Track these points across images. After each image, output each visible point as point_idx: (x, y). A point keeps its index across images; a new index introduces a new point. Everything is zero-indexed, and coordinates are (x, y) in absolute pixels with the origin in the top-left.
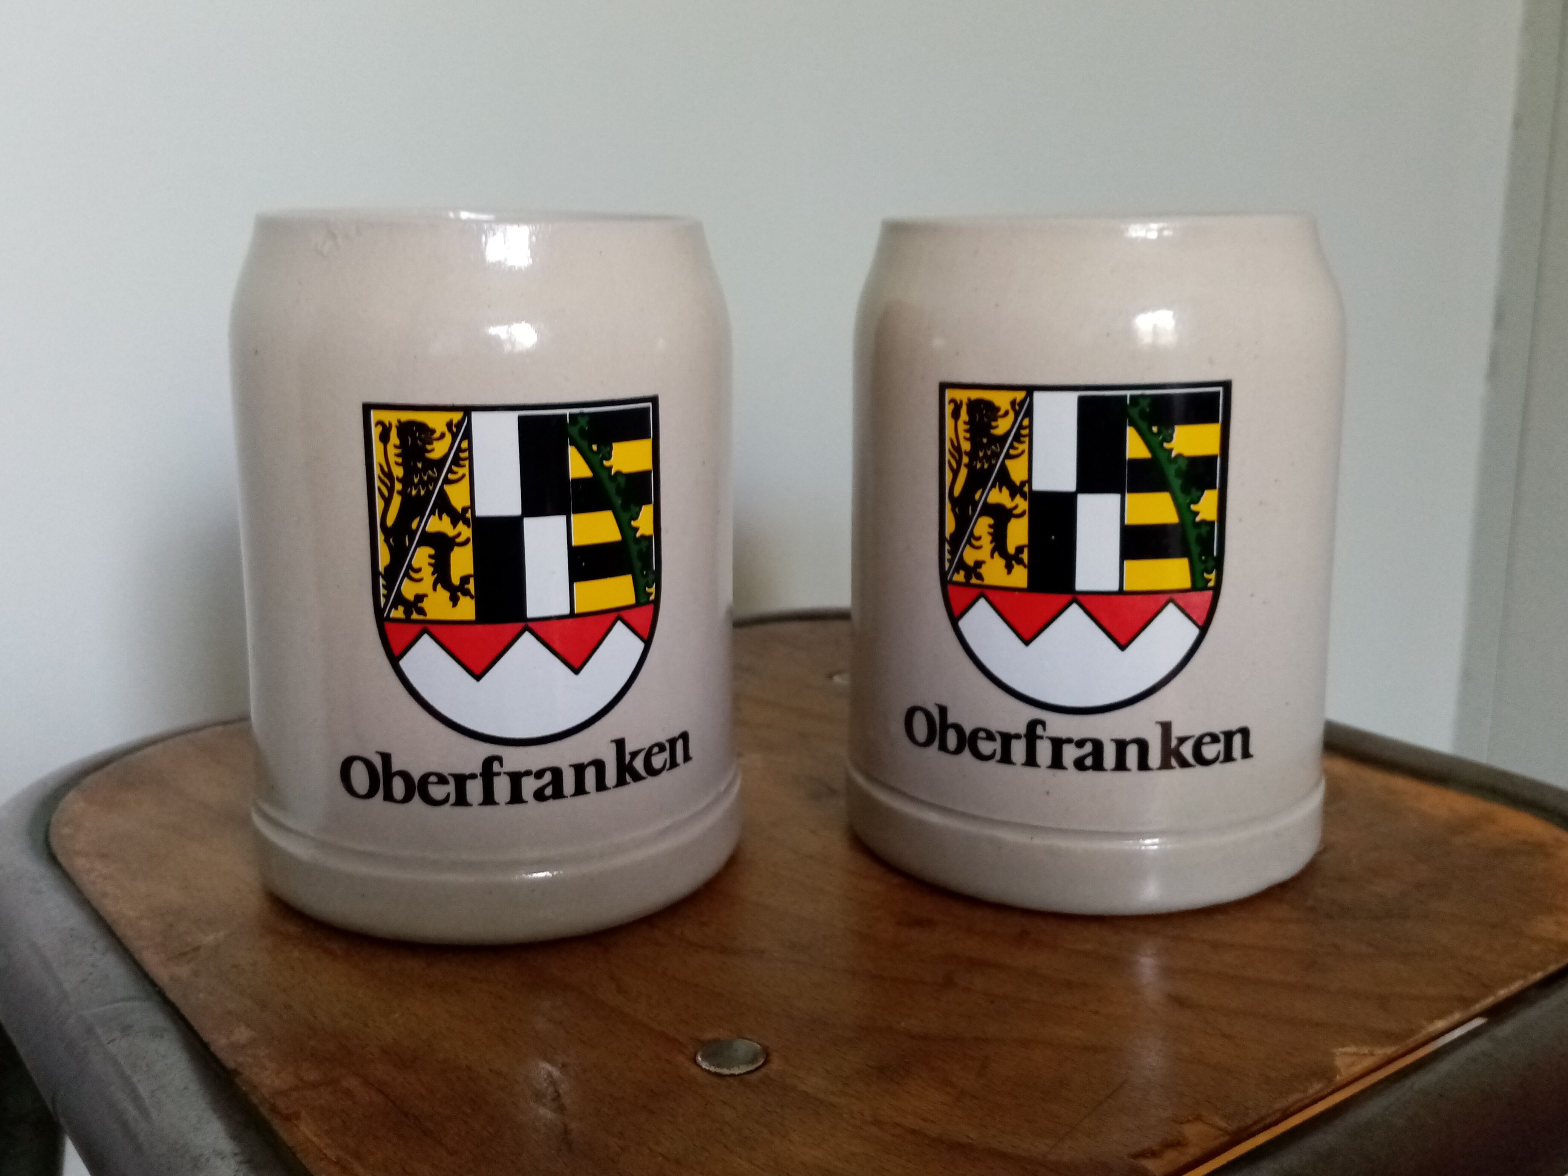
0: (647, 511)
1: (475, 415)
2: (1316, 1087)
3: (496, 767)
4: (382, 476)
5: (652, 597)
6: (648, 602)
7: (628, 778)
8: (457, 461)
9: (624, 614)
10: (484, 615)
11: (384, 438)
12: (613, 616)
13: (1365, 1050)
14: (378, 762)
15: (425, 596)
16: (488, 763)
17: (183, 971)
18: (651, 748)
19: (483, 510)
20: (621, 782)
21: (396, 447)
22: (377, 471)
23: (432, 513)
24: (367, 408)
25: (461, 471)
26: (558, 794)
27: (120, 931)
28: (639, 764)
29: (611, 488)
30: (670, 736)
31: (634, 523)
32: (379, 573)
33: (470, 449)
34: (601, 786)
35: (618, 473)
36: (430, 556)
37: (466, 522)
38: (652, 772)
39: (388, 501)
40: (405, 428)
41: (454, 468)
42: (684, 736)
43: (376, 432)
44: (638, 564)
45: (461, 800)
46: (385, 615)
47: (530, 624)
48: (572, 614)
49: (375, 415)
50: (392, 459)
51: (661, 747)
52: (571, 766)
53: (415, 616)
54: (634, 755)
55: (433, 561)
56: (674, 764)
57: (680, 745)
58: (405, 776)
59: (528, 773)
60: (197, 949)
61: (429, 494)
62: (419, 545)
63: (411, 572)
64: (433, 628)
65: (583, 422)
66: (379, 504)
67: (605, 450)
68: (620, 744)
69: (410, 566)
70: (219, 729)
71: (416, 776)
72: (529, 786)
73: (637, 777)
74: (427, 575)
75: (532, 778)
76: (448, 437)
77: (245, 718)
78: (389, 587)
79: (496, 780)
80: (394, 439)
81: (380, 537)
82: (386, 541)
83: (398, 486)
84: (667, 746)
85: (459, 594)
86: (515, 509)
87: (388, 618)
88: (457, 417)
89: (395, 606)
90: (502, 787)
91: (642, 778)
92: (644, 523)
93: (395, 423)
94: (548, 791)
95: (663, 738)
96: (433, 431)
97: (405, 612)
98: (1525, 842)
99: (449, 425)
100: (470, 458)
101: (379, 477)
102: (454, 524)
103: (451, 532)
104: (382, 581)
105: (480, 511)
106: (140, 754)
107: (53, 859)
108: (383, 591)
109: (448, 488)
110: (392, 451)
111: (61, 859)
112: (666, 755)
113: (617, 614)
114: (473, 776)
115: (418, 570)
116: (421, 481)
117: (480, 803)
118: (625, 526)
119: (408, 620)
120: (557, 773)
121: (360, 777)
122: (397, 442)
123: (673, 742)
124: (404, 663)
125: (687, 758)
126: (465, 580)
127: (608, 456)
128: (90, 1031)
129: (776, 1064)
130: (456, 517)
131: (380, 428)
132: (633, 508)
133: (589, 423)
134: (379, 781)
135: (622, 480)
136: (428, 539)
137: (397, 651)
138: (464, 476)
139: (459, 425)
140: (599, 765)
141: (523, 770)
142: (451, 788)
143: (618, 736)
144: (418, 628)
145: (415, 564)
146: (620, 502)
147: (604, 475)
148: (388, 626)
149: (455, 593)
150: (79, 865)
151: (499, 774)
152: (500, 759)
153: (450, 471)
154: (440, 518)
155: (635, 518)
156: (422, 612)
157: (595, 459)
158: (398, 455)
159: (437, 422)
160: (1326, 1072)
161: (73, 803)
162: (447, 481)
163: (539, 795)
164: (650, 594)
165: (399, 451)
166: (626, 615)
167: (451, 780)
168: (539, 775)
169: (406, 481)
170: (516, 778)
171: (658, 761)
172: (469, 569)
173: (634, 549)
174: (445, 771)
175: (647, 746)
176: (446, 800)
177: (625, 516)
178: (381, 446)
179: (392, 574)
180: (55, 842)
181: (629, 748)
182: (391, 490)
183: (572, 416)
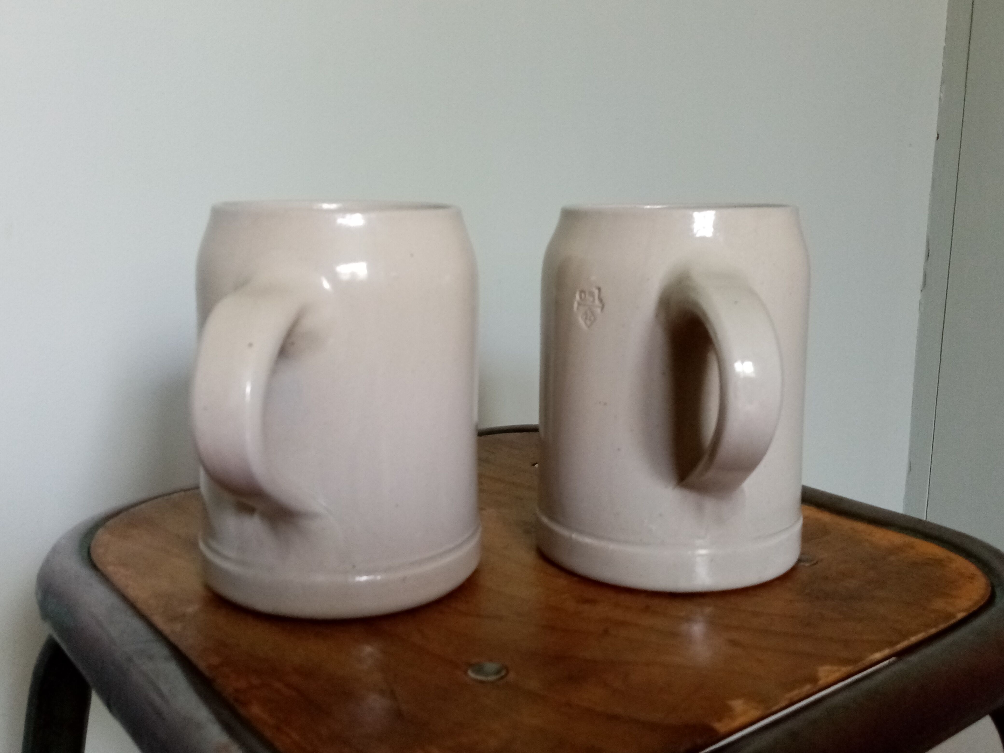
2: (808, 688)
13: (835, 668)
17: (178, 627)
27: (139, 605)
60: (184, 615)
70: (182, 493)
77: (197, 488)
98: (930, 559)
106: (137, 508)
107: (94, 566)
111: (99, 566)
128: (130, 660)
129: (512, 676)
150: (110, 569)
160: (814, 679)
161: (102, 536)
180: (94, 557)
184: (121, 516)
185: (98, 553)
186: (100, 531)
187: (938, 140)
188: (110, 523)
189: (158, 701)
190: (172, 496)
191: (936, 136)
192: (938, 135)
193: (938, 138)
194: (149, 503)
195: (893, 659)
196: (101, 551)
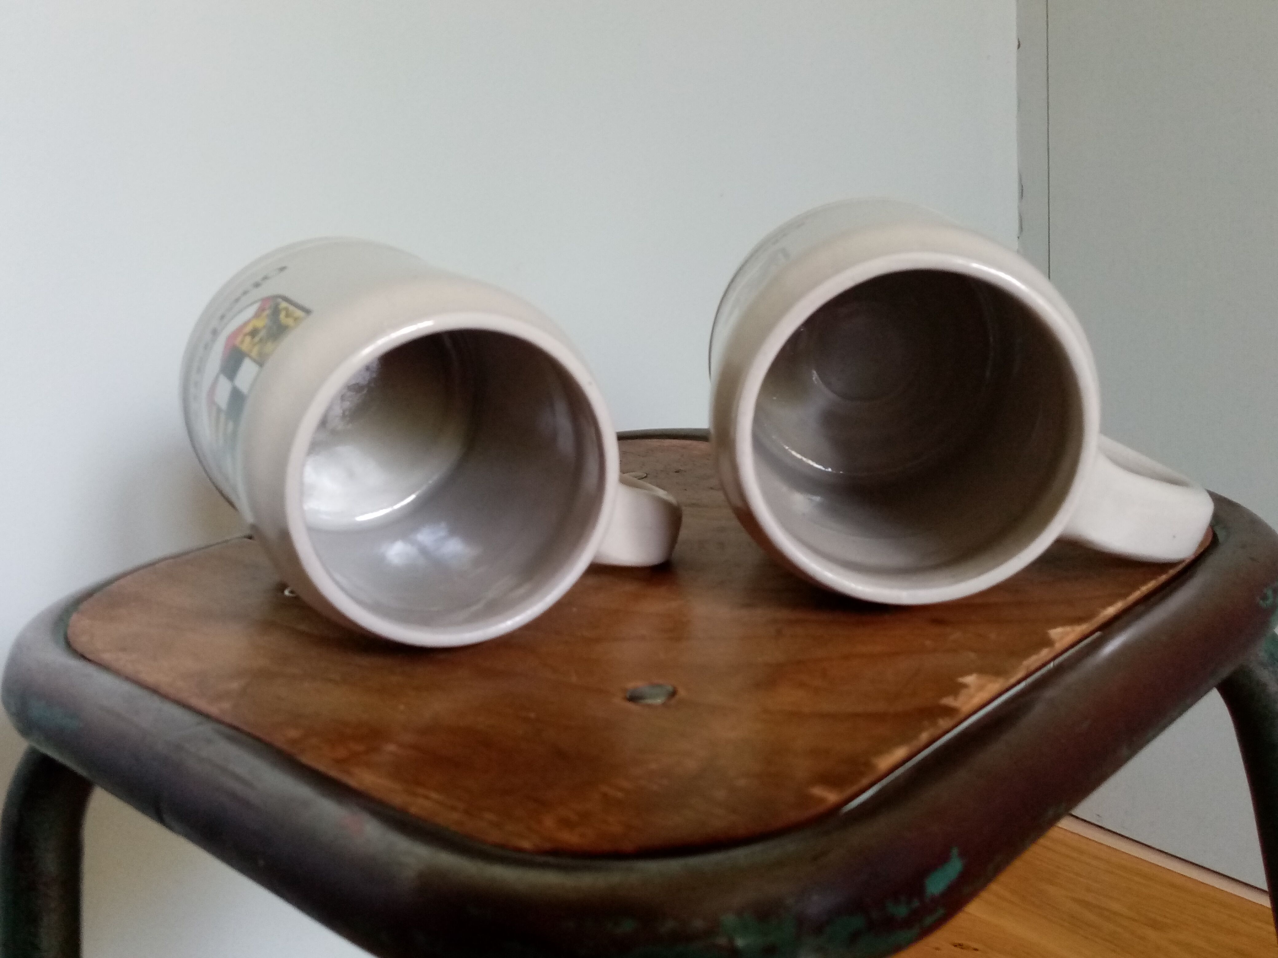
13: (1068, 629)
17: (225, 706)
60: (228, 693)
128: (179, 748)
160: (1048, 643)
161: (80, 622)
180: (77, 645)
184: (96, 596)
185: (82, 642)
186: (74, 617)
187: (1020, 48)
188: (84, 606)
189: (238, 788)
190: (157, 566)
191: (1017, 44)
192: (1019, 42)
193: (1019, 46)
194: (129, 577)
195: (1098, 634)
196: (84, 639)
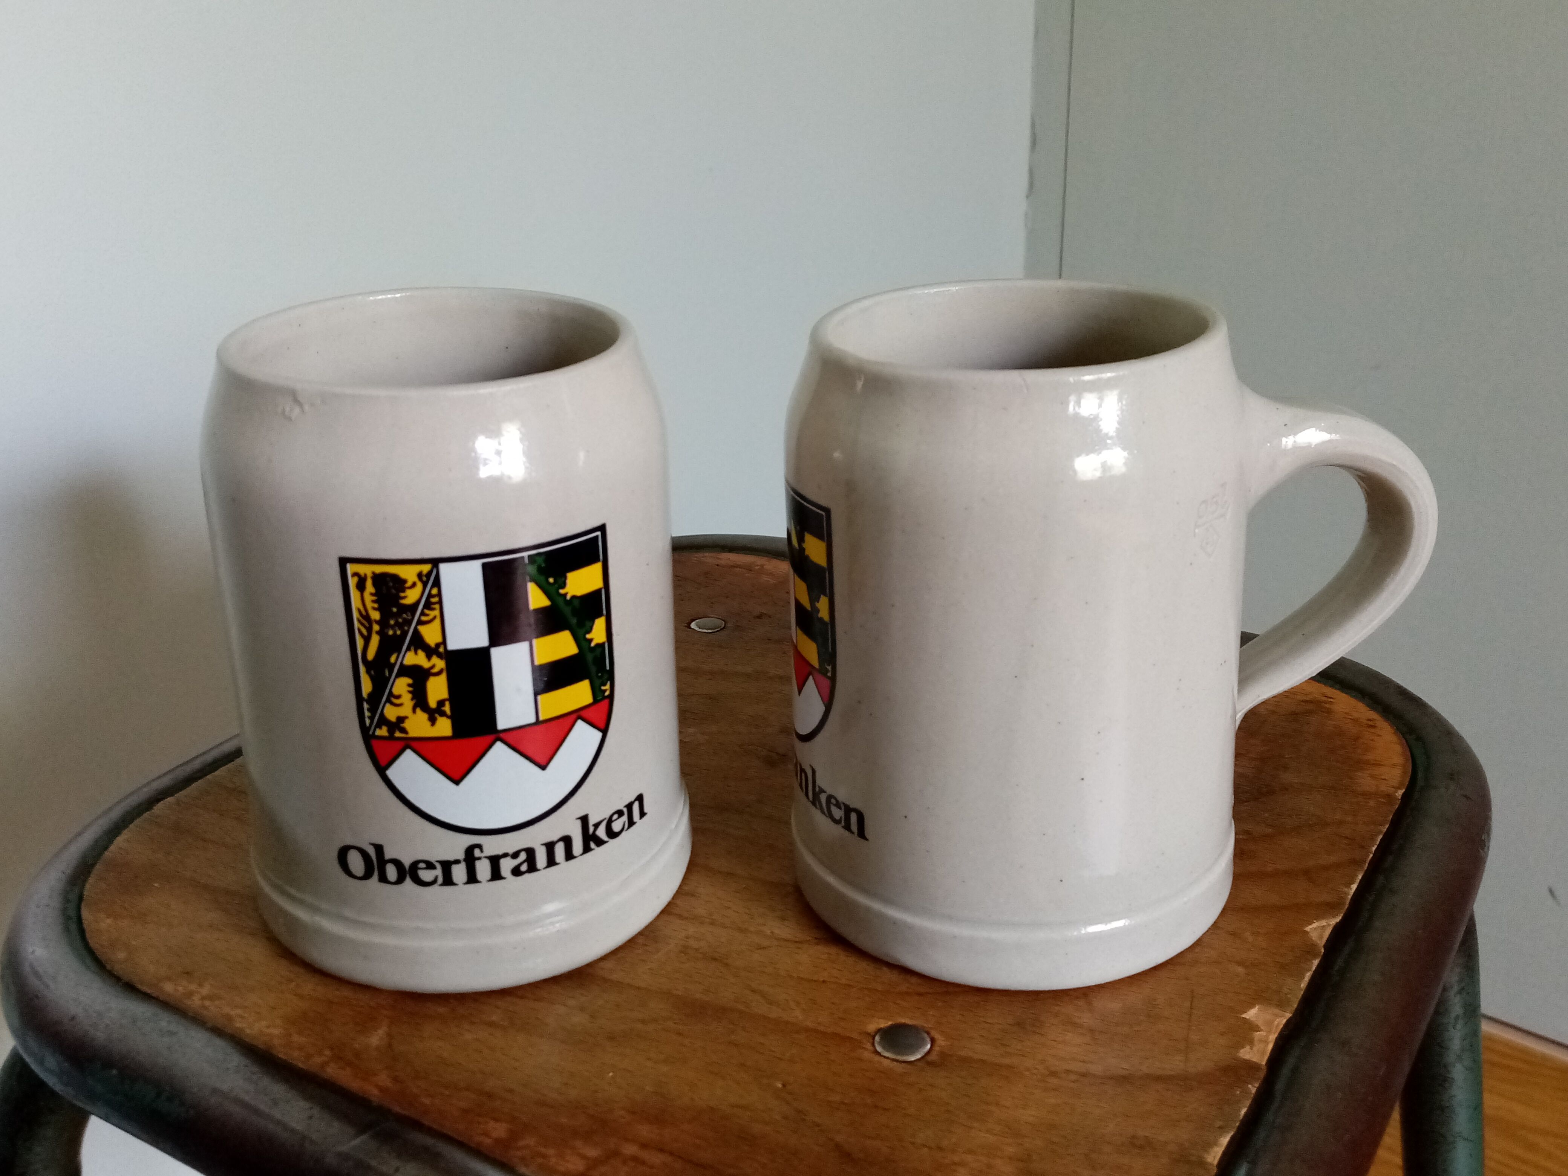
0: (600, 624)
1: (443, 567)
3: (477, 853)
4: (361, 618)
5: (607, 693)
6: (605, 698)
7: (592, 845)
8: (428, 605)
9: (583, 713)
10: (459, 731)
11: (361, 586)
12: (574, 716)
14: (372, 852)
15: (406, 718)
16: (470, 851)
18: (612, 816)
19: (453, 645)
20: (587, 849)
21: (372, 594)
22: (355, 614)
23: (408, 649)
24: (343, 562)
25: (432, 614)
26: (532, 868)
28: (601, 832)
29: (567, 610)
30: (627, 803)
31: (588, 636)
32: (363, 699)
33: (439, 595)
34: (569, 856)
35: (574, 597)
36: (409, 685)
37: (440, 656)
38: (612, 834)
39: (367, 640)
40: (379, 579)
41: (427, 611)
42: (640, 798)
43: (352, 582)
44: (593, 669)
45: (448, 881)
46: (371, 733)
47: (501, 735)
48: (538, 722)
49: (351, 568)
50: (369, 605)
51: (620, 813)
52: (542, 845)
53: (398, 734)
54: (597, 826)
55: (411, 689)
56: (631, 823)
57: (636, 807)
58: (397, 863)
59: (505, 855)
61: (405, 634)
62: (398, 676)
63: (392, 699)
64: (415, 744)
65: (540, 560)
66: (360, 643)
67: (560, 581)
68: (584, 820)
69: (391, 694)
71: (407, 863)
72: (507, 865)
73: (600, 842)
74: (407, 700)
75: (508, 859)
76: (420, 586)
78: (373, 710)
79: (478, 863)
80: (370, 588)
81: (362, 669)
82: (368, 672)
83: (376, 627)
84: (625, 810)
85: (437, 715)
86: (482, 640)
87: (374, 736)
88: (426, 568)
89: (379, 726)
90: (483, 869)
91: (606, 842)
92: (597, 634)
93: (369, 575)
94: (524, 868)
95: (621, 806)
96: (405, 581)
97: (389, 731)
99: (420, 575)
100: (440, 603)
101: (359, 621)
102: (429, 657)
103: (426, 664)
104: (366, 706)
105: (452, 645)
108: (367, 714)
109: (422, 629)
110: (368, 598)
112: (625, 818)
113: (578, 714)
114: (457, 862)
115: (398, 697)
116: (397, 623)
117: (464, 882)
118: (580, 640)
119: (391, 737)
120: (531, 853)
121: (356, 862)
122: (373, 590)
123: (629, 806)
124: (391, 773)
125: (642, 814)
126: (441, 703)
127: (563, 585)
130: (431, 652)
131: (356, 579)
132: (588, 624)
133: (546, 561)
134: (373, 866)
135: (576, 603)
136: (405, 671)
137: (383, 763)
138: (435, 618)
139: (429, 574)
140: (567, 841)
141: (500, 853)
142: (438, 872)
143: (582, 814)
144: (400, 745)
145: (396, 691)
146: (576, 621)
147: (560, 601)
148: (374, 742)
149: (433, 715)
151: (479, 858)
152: (479, 846)
153: (422, 614)
154: (416, 653)
155: (590, 630)
156: (404, 731)
157: (552, 590)
158: (373, 601)
159: (409, 573)
162: (420, 622)
163: (516, 872)
164: (605, 691)
165: (374, 598)
166: (585, 714)
167: (438, 866)
168: (515, 855)
169: (383, 623)
170: (495, 861)
171: (616, 826)
172: (444, 694)
173: (590, 657)
174: (433, 859)
175: (607, 816)
176: (434, 882)
177: (580, 632)
178: (358, 594)
179: (375, 699)
181: (592, 821)
182: (370, 630)
183: (529, 556)
